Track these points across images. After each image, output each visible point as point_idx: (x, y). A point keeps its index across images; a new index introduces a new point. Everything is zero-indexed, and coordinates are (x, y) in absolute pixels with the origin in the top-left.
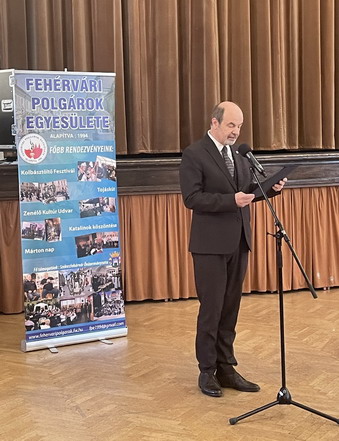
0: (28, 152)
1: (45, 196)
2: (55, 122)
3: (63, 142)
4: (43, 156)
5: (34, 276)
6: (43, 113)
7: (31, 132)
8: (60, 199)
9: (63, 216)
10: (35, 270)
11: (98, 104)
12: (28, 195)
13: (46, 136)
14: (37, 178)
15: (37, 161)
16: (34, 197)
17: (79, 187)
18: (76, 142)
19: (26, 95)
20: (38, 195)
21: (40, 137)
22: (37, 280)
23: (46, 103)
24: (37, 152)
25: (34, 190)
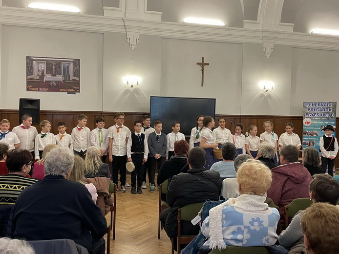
0: (305, 123)
1: (310, 134)
2: (315, 115)
3: (316, 120)
4: (310, 124)
6: (311, 112)
7: (307, 117)
8: (315, 135)
9: (315, 140)
11: (330, 110)
12: (305, 134)
13: (311, 118)
14: (308, 129)
15: (308, 125)
16: (306, 134)
17: (321, 133)
18: (321, 120)
19: (306, 108)
20: (308, 134)
23: (312, 110)
24: (308, 123)
25: (306, 132)
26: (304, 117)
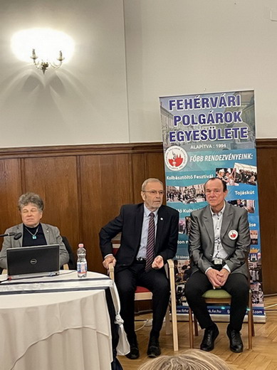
0: (171, 161)
1: (186, 197)
2: (195, 135)
5: (176, 262)
6: (184, 128)
7: (173, 145)
8: (199, 200)
10: (177, 257)
11: (237, 117)
12: (172, 196)
14: (178, 183)
15: (178, 168)
16: (176, 198)
18: (214, 151)
19: (169, 115)
20: (179, 196)
21: (181, 149)
23: (187, 120)
24: (178, 161)
25: (176, 193)
26: (165, 143)
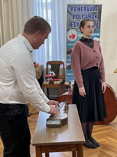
5: (70, 83)
10: (71, 81)
11: (96, 17)
13: (76, 29)
15: (73, 40)
19: (71, 14)
22: (71, 85)
23: (78, 17)
